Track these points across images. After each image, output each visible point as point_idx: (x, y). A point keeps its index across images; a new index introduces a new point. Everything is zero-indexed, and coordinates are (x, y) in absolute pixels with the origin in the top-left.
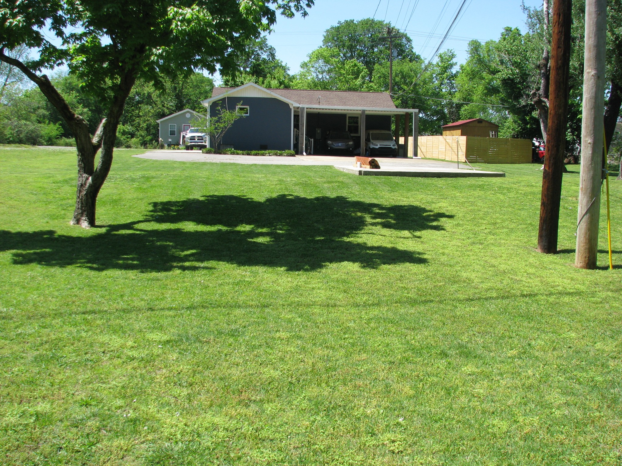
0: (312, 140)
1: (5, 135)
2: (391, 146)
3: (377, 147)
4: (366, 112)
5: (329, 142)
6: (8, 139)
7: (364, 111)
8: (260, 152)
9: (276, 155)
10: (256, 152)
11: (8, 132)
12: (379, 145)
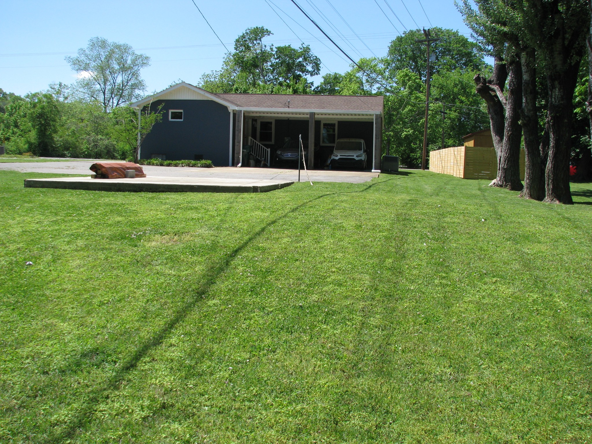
0: (269, 150)
1: (82, 150)
2: (355, 157)
3: (337, 158)
4: (316, 116)
5: (279, 152)
6: (84, 152)
7: (313, 114)
8: (174, 162)
9: (189, 165)
10: (169, 162)
11: (84, 147)
12: (339, 155)
